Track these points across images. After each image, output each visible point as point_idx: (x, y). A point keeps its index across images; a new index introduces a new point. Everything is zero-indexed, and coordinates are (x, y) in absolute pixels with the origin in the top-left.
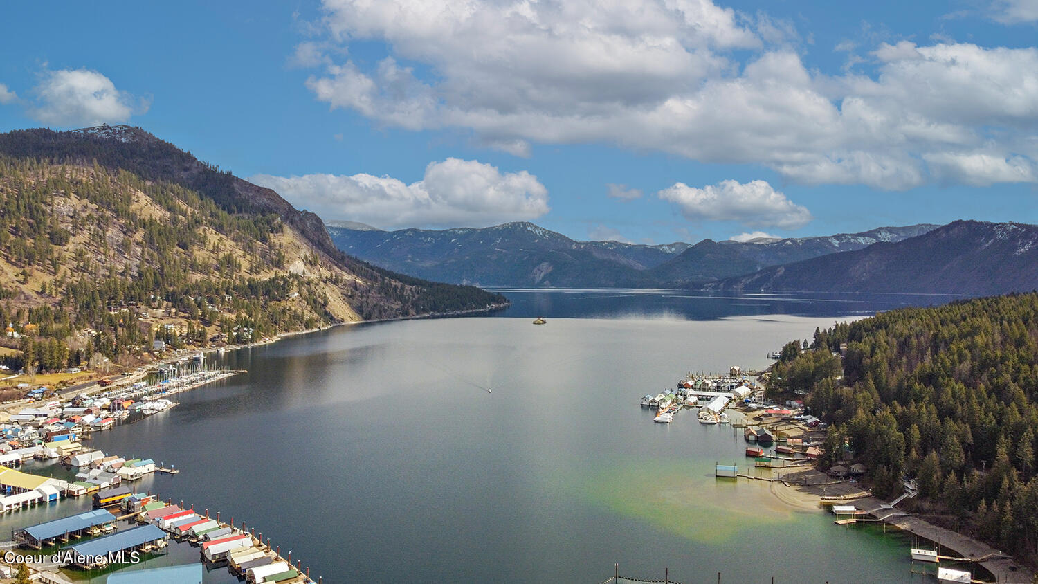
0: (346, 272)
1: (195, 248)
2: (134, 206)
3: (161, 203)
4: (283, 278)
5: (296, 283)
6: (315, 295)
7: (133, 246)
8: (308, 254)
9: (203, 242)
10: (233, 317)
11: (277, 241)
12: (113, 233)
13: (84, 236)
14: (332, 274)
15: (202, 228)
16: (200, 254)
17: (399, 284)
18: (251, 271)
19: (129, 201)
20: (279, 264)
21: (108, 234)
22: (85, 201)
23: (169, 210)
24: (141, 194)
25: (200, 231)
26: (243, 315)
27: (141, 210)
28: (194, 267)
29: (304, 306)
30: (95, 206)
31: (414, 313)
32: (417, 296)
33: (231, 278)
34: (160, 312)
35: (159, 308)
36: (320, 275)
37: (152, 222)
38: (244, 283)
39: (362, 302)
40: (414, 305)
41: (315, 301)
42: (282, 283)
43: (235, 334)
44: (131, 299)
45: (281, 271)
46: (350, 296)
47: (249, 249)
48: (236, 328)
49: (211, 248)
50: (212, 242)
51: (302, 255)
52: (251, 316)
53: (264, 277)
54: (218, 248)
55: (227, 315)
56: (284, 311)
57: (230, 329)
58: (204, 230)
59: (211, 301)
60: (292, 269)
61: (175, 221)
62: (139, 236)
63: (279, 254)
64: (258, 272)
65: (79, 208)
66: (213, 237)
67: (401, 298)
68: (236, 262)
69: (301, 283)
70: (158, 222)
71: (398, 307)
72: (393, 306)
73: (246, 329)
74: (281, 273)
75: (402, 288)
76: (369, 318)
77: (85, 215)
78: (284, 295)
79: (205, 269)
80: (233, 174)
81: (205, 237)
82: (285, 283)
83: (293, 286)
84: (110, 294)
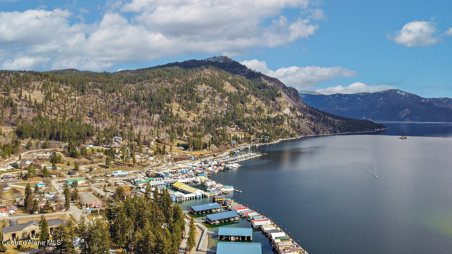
0: (308, 113)
1: (247, 104)
2: (225, 88)
3: (234, 86)
4: (281, 116)
5: (286, 118)
6: (294, 123)
7: (224, 103)
8: (292, 106)
9: (250, 101)
10: (261, 131)
11: (279, 100)
12: (217, 98)
13: (207, 100)
14: (302, 114)
15: (250, 95)
16: (248, 106)
17: (332, 119)
18: (268, 113)
19: (223, 85)
20: (279, 110)
21: (216, 98)
22: (208, 86)
23: (237, 88)
24: (227, 83)
25: (248, 97)
26: (265, 131)
27: (227, 89)
28: (246, 111)
29: (290, 128)
30: (211, 88)
31: (339, 132)
32: (340, 124)
33: (261, 116)
34: (234, 129)
35: (233, 127)
36: (297, 115)
37: (231, 93)
38: (265, 118)
39: (315, 127)
40: (339, 128)
41: (294, 126)
42: (281, 118)
43: (262, 138)
44: (224, 124)
45: (280, 113)
46: (310, 124)
47: (267, 104)
48: (262, 136)
49: (253, 104)
50: (253, 101)
51: (289, 106)
52: (268, 131)
53: (273, 115)
54: (255, 103)
55: (259, 131)
56: (281, 130)
57: (260, 136)
58: (250, 96)
59: (253, 125)
60: (285, 112)
61: (239, 93)
62: (226, 99)
63: (280, 106)
64: (271, 113)
65: (206, 89)
66: (253, 99)
67: (333, 125)
68: (262, 109)
69: (289, 118)
70: (233, 93)
71: (331, 129)
72: (330, 129)
73: (266, 137)
74: (280, 114)
75: (334, 121)
76: (318, 134)
77: (208, 91)
78: (282, 123)
79: (250, 112)
80: (261, 73)
81: (251, 99)
82: (282, 118)
83: (285, 119)
84: (216, 122)
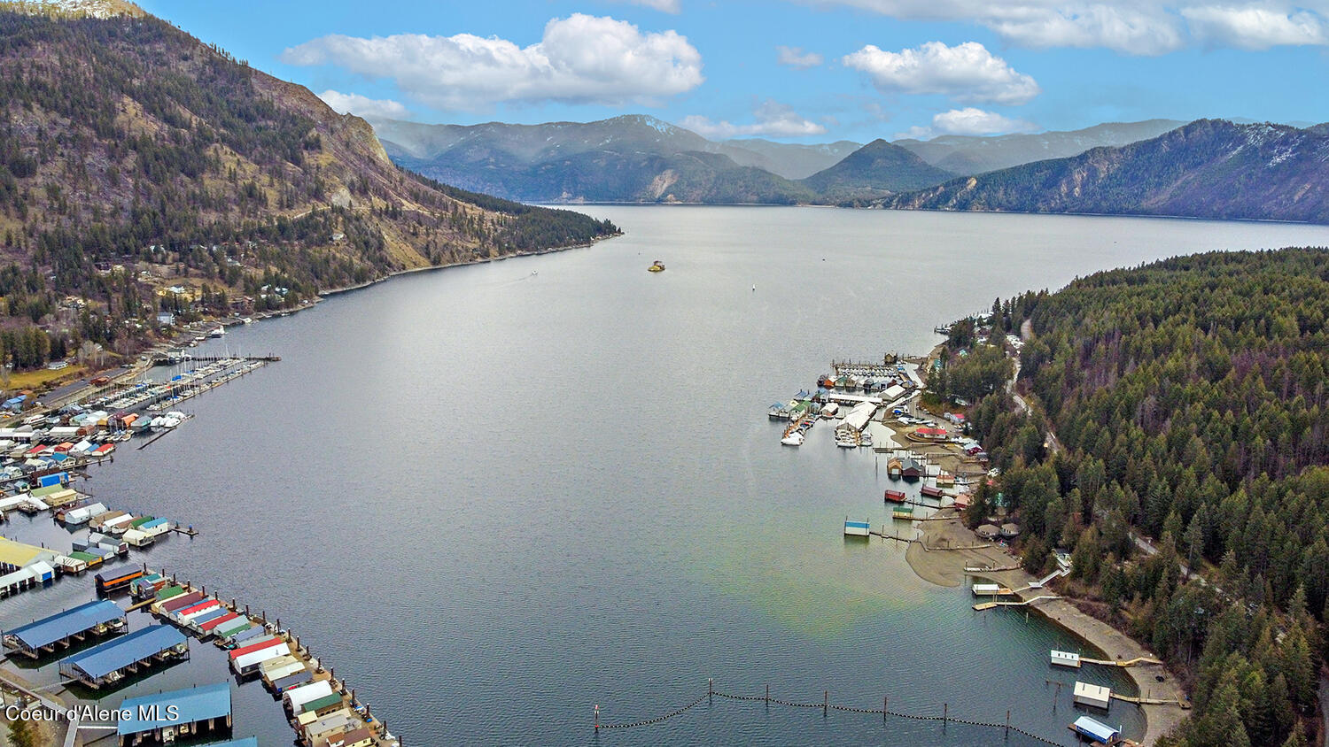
0: (406, 199)
1: (205, 176)
2: (121, 118)
3: (154, 112)
4: (323, 213)
5: (341, 219)
6: (366, 234)
7: (121, 175)
8: (355, 178)
9: (215, 166)
10: (261, 272)
11: (312, 162)
12: (96, 159)
13: (57, 166)
14: (387, 205)
15: (213, 147)
16: (210, 183)
17: (478, 211)
18: (281, 206)
19: (111, 111)
20: (317, 194)
21: (89, 160)
22: (54, 115)
23: (170, 120)
24: (127, 100)
25: (210, 152)
26: (274, 270)
27: (130, 122)
28: (207, 203)
29: (352, 251)
30: (67, 121)
31: (497, 254)
32: (500, 229)
33: (256, 216)
34: (164, 269)
35: (163, 262)
36: (372, 207)
37: (146, 141)
38: (273, 223)
39: (429, 242)
40: (496, 242)
41: (366, 243)
42: (322, 220)
43: (263, 296)
44: (125, 253)
45: (320, 204)
46: (413, 234)
47: (277, 174)
48: (265, 288)
49: (227, 175)
50: (227, 165)
51: (348, 179)
52: (283, 270)
53: (299, 214)
54: (235, 175)
55: (252, 271)
56: (327, 261)
57: (258, 290)
58: (216, 150)
59: (232, 253)
60: (335, 200)
61: (176, 138)
62: (131, 161)
63: (317, 181)
64: (290, 207)
65: (45, 125)
66: (229, 160)
67: (479, 234)
68: (260, 193)
69: (348, 219)
70: (153, 139)
71: (475, 246)
72: (469, 245)
73: (277, 289)
74: (322, 207)
75: (481, 219)
76: (439, 263)
77: (55, 134)
78: (326, 240)
79: (221, 206)
80: (250, 65)
81: (218, 160)
82: (326, 219)
83: (337, 224)
84: (98, 249)
